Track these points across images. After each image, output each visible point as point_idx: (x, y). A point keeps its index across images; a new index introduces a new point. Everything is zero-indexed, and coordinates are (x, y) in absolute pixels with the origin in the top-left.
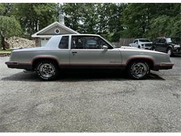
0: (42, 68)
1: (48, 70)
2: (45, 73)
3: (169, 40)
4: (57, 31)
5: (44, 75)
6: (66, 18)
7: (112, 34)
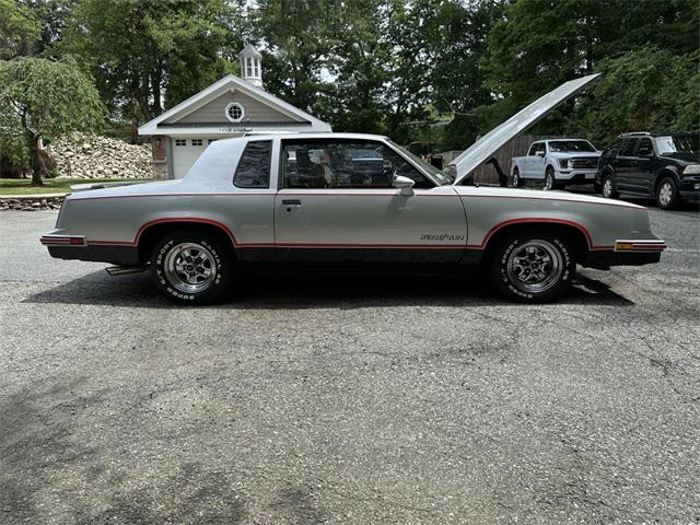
0: (174, 258)
1: (196, 264)
2: (183, 277)
3: (665, 146)
4: (235, 112)
5: (182, 286)
6: (267, 61)
7: (448, 119)
